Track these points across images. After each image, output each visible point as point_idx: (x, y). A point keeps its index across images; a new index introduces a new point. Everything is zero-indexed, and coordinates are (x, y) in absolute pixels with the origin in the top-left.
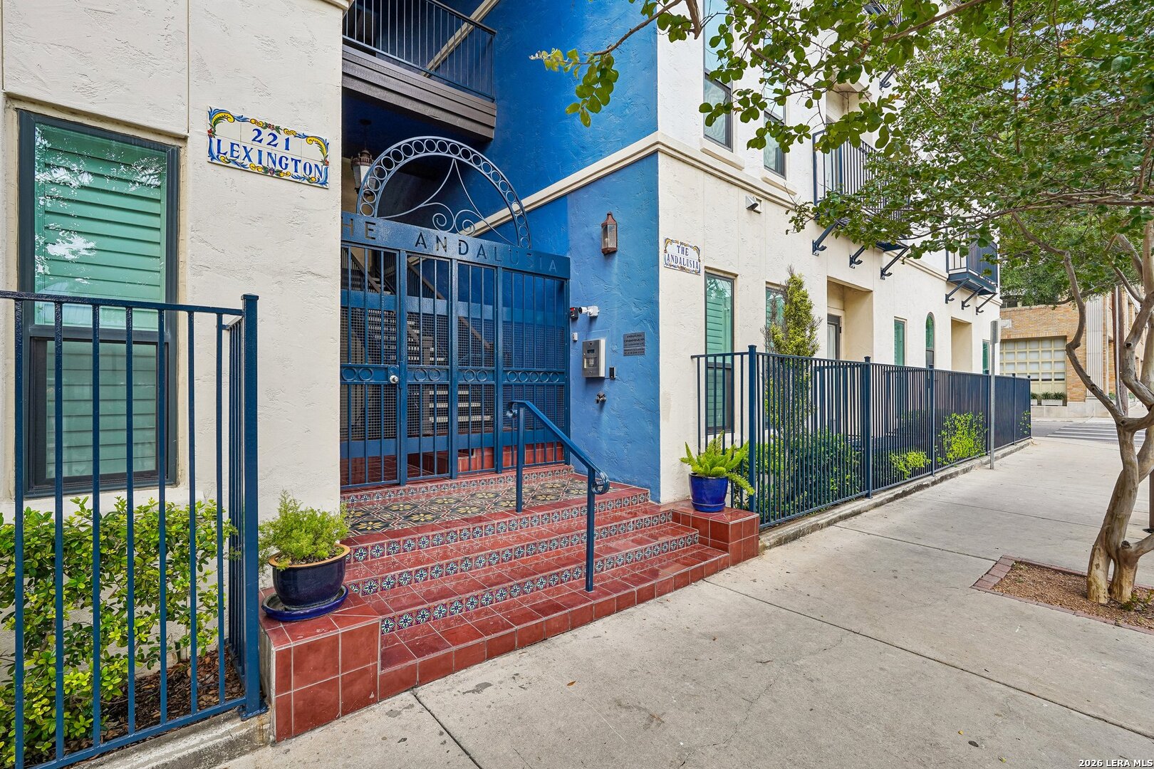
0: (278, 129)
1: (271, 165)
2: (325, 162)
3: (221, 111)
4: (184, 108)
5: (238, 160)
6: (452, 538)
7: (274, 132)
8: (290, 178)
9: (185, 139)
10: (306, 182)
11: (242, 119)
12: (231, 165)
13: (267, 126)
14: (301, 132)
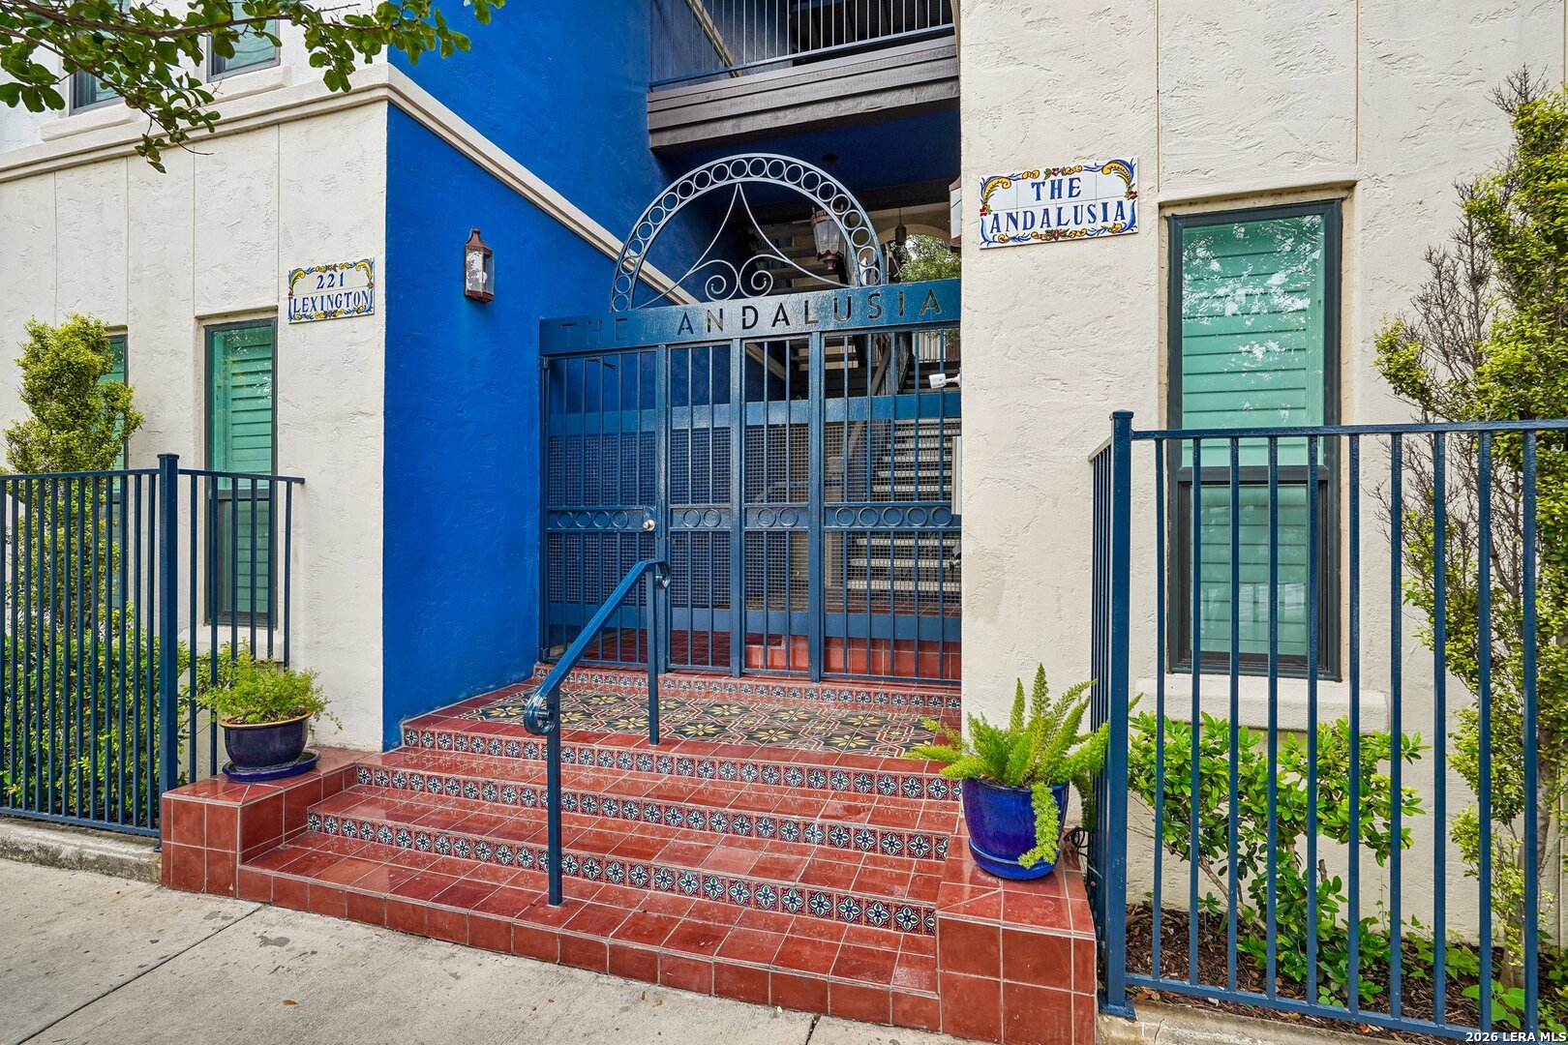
0: (334, 268)
1: (330, 308)
2: (371, 285)
3: (295, 271)
4: (275, 281)
5: (308, 314)
6: (531, 752)
7: (333, 272)
8: (344, 315)
9: (275, 309)
10: (356, 314)
11: (310, 271)
12: (303, 320)
13: (328, 268)
14: (351, 262)
